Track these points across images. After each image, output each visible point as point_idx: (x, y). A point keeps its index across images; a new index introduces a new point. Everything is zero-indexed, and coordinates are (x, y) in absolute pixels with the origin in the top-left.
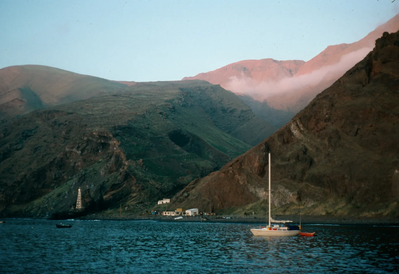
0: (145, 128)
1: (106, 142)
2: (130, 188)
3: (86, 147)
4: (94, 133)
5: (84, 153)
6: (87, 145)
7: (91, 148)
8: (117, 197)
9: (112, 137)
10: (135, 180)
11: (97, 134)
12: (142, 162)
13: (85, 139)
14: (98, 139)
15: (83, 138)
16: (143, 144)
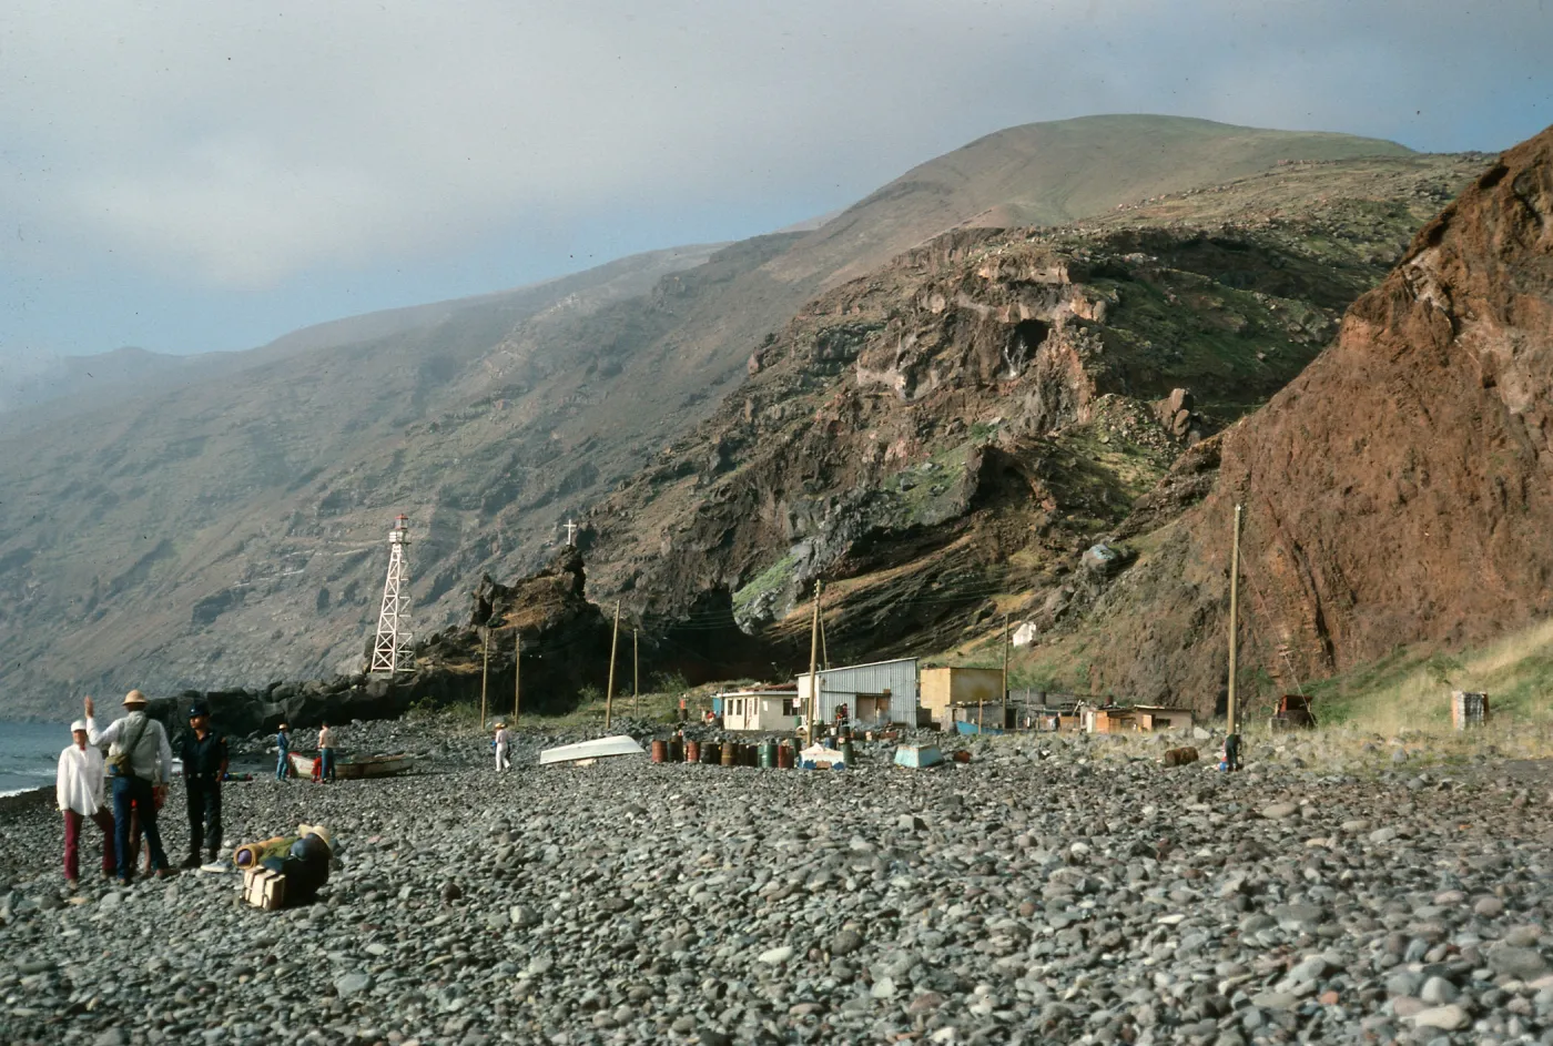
0: (1373, 261)
1: (1042, 317)
2: (1002, 557)
3: (934, 351)
4: (983, 273)
5: (920, 391)
6: (947, 340)
7: (962, 354)
8: (883, 612)
9: (1066, 280)
10: (1049, 505)
11: (996, 273)
12: (1183, 407)
13: (934, 311)
14: (996, 301)
15: (924, 303)
16: (1299, 328)
